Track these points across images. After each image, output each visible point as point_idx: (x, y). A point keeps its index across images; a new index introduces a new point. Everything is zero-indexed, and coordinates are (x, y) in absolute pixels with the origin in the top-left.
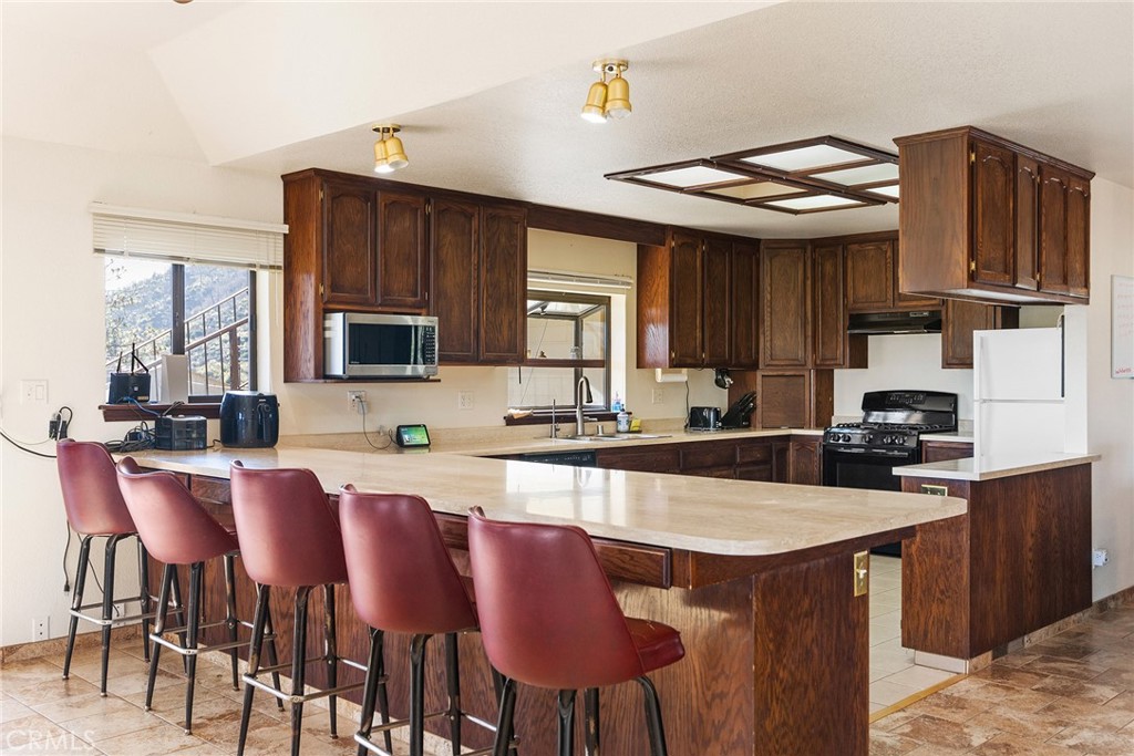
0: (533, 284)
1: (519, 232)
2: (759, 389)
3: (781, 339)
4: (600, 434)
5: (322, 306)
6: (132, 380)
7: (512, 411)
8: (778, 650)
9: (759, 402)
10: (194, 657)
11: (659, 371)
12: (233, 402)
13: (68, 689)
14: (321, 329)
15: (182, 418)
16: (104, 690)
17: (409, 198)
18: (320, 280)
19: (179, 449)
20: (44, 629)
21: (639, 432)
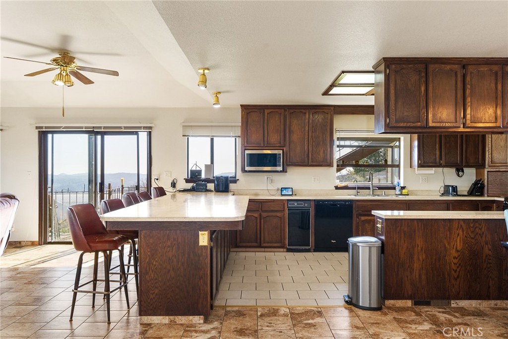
0: (336, 135)
1: (329, 117)
2: (486, 178)
3: (497, 154)
4: (383, 195)
5: (244, 148)
6: (196, 172)
7: (337, 184)
9: (486, 184)
11: (416, 169)
14: (244, 156)
17: (277, 110)
18: (243, 140)
21: (408, 195)
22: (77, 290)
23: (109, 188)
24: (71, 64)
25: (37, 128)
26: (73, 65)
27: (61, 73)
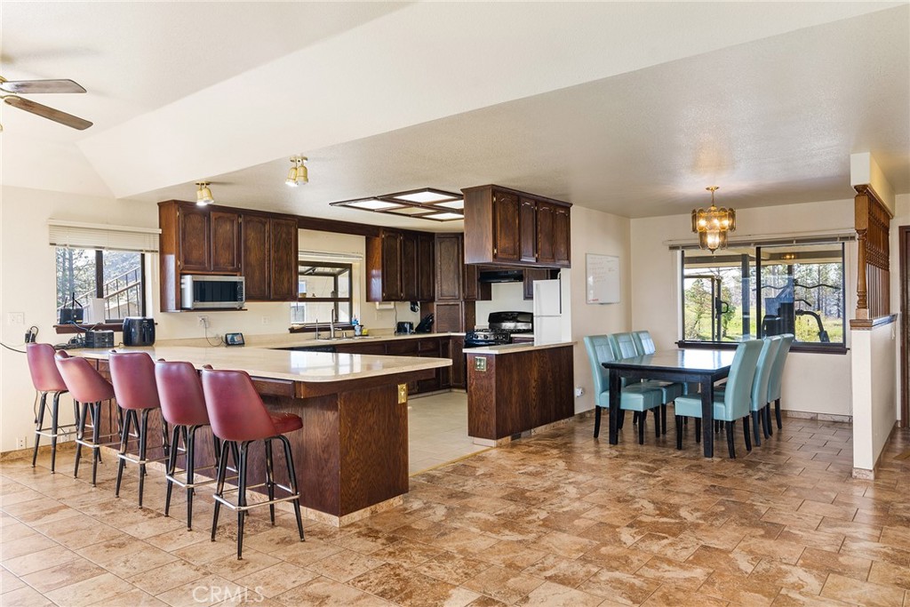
0: (301, 257)
1: (293, 231)
2: (435, 312)
3: (446, 286)
4: (345, 337)
5: (179, 272)
6: (73, 312)
7: (295, 326)
8: (353, 425)
9: (435, 319)
10: (98, 448)
11: (377, 303)
12: (131, 323)
13: (34, 471)
14: (179, 284)
15: (100, 331)
16: (53, 470)
17: (229, 215)
18: (178, 258)
19: (99, 347)
20: (23, 443)
21: (366, 335)
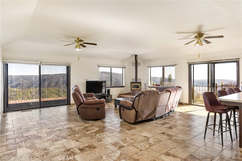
22: (207, 127)
23: (216, 85)
24: (202, 37)
25: (188, 63)
26: (203, 37)
27: (198, 41)
